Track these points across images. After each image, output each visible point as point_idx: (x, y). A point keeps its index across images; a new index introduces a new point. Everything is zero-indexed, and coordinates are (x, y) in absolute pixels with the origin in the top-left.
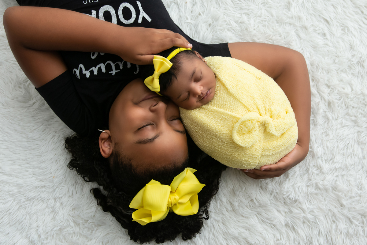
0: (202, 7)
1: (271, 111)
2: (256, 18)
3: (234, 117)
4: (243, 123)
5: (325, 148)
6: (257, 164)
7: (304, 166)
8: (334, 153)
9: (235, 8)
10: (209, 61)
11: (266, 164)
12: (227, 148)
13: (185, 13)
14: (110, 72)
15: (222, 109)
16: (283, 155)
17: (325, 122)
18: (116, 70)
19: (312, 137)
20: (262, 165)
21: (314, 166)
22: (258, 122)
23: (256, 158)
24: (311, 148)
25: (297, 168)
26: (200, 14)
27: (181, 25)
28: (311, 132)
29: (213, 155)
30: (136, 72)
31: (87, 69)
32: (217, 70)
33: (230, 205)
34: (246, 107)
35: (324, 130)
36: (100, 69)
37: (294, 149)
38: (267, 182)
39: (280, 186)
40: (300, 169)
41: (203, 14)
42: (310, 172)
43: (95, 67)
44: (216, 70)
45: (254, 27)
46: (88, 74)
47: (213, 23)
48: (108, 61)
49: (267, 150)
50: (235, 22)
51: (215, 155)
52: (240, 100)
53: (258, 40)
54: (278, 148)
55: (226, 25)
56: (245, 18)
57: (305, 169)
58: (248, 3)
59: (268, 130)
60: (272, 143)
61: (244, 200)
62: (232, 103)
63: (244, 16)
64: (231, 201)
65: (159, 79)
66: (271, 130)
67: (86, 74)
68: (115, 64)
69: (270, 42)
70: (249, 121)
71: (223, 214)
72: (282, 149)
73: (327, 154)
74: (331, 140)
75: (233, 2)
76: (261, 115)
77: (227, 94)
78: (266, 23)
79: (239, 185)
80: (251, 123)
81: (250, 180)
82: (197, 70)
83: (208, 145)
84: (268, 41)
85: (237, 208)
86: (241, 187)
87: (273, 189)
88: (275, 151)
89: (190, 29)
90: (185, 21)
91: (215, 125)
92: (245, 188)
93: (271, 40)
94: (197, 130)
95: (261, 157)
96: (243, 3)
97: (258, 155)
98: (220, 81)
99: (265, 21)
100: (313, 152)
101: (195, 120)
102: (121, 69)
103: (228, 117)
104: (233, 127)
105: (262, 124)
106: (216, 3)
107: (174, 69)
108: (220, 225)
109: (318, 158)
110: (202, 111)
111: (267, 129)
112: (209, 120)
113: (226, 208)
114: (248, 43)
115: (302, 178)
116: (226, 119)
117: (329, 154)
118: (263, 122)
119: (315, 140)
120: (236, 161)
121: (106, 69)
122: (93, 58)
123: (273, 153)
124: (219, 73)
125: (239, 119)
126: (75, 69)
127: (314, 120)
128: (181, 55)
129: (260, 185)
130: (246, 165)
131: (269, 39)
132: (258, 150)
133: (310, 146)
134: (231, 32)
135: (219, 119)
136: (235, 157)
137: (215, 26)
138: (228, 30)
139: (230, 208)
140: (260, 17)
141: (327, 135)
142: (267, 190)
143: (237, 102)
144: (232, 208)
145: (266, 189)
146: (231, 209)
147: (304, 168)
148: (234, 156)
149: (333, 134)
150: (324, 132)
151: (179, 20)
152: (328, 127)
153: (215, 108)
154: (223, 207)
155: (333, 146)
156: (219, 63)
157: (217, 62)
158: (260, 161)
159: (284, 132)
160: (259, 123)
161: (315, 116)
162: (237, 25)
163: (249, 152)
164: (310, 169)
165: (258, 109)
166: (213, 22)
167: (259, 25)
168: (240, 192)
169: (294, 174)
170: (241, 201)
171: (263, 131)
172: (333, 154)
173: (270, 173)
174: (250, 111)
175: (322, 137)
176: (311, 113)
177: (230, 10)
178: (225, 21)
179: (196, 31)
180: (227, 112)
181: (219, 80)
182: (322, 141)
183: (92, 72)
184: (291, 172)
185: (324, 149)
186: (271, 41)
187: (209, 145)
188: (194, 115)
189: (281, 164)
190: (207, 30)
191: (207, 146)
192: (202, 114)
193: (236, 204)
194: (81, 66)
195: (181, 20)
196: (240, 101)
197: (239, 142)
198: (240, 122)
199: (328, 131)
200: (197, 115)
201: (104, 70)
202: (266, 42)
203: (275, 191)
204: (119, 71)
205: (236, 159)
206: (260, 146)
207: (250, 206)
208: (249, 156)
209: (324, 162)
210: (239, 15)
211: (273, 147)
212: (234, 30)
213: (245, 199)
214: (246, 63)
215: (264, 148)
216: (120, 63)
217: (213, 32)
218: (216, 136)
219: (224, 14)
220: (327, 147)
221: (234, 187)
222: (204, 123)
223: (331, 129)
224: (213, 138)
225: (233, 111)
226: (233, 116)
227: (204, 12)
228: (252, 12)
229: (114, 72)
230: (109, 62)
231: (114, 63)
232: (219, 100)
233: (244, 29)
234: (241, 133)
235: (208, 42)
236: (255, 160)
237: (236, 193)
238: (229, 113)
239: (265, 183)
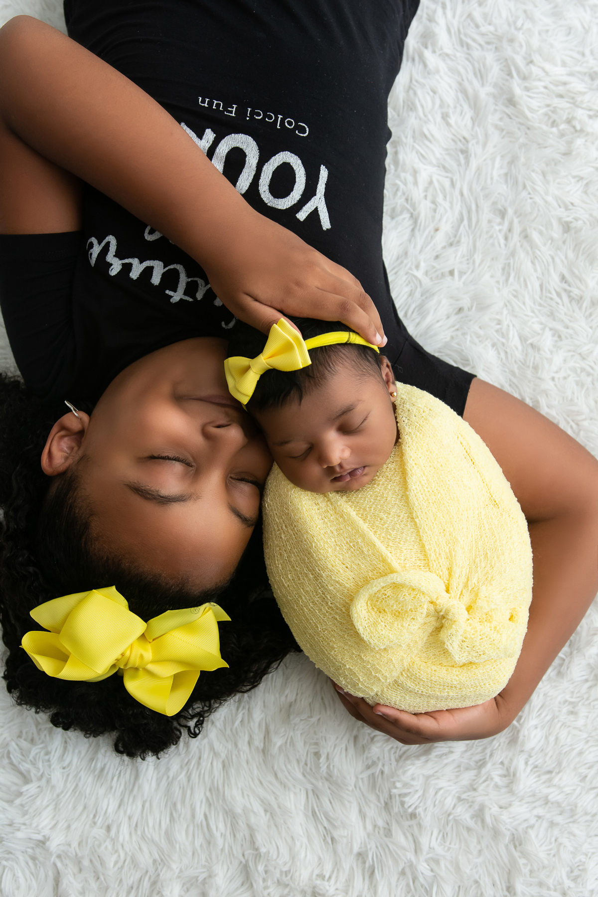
0: (468, 260)
1: (477, 595)
2: (572, 356)
3: (384, 561)
4: (396, 586)
5: (552, 739)
6: (372, 694)
7: (480, 749)
8: (564, 764)
9: (540, 305)
10: (404, 397)
11: (393, 704)
12: (325, 619)
13: (421, 251)
14: (167, 292)
15: (367, 524)
16: (443, 706)
17: (587, 681)
18: (185, 293)
19: (537, 699)
20: (382, 702)
21: (502, 763)
22: (432, 603)
23: (379, 679)
24: (518, 721)
25: (460, 746)
26: (451, 273)
27: (396, 273)
28: (540, 685)
29: (286, 610)
30: (227, 324)
31: (119, 255)
32: (410, 431)
33: (262, 736)
34: (425, 551)
35: (572, 697)
36: (148, 271)
37: (478, 705)
38: (375, 736)
39: (397, 761)
40: (466, 751)
41: (460, 277)
42: (484, 771)
43: (141, 262)
44: (407, 428)
45: (557, 372)
46: (116, 267)
47: (470, 309)
48: (177, 263)
49: (413, 677)
50: (520, 337)
51: (289, 614)
52: (421, 531)
53: (548, 407)
54: (442, 687)
55: (497, 331)
56: (547, 341)
57: (478, 757)
58: (574, 311)
59: (443, 635)
60: (434, 668)
61: (300, 745)
62: (398, 525)
63: (548, 334)
64: (272, 727)
65: (262, 377)
66: (451, 641)
67: (111, 265)
68: (190, 280)
69: (571, 427)
70: (414, 590)
71: (236, 745)
72: (451, 694)
73: (546, 755)
74: (574, 728)
75: (542, 290)
76: (447, 591)
77: (399, 497)
78: (589, 379)
79: (310, 704)
80: (415, 597)
82: (360, 409)
83: (288, 583)
84: (568, 423)
85: (275, 751)
86: (311, 710)
87: (378, 758)
88: (430, 690)
89: (411, 294)
90: (411, 269)
91: (330, 550)
92: (319, 719)
93: (577, 424)
94: (283, 536)
95: (391, 685)
96: (563, 305)
97: (386, 677)
98: (401, 458)
99: (589, 374)
100: (518, 731)
101: (293, 511)
102: (197, 298)
103: (370, 552)
104: (367, 581)
105: (437, 612)
106: (503, 269)
107: (308, 376)
108: (215, 764)
109: (522, 751)
110: (319, 501)
111: (441, 632)
112: (322, 532)
113: (250, 736)
114: (521, 403)
115: (457, 772)
116: (363, 552)
117: (551, 757)
118: (444, 610)
119: (539, 706)
120: (328, 659)
121: (162, 279)
122: (146, 238)
123: (424, 690)
124: (409, 439)
125: (392, 571)
126: (94, 240)
127: (564, 660)
128: (345, 351)
129: (355, 732)
130: (346, 681)
131: (573, 421)
132: (394, 666)
133: (520, 713)
134: (499, 353)
135: (347, 543)
136: (333, 648)
137: (470, 321)
138: (493, 345)
139: (258, 742)
140: (584, 359)
141: (572, 713)
142: (364, 751)
143: (412, 530)
144: (264, 743)
145: (364, 748)
146: (261, 746)
147: (477, 753)
148: (331, 644)
149: (587, 717)
150: (571, 703)
151: (398, 259)
152: (586, 696)
153: (353, 514)
154: (246, 731)
155: (571, 745)
156: (424, 414)
157: (422, 411)
158: (382, 691)
159: (477, 661)
160: (432, 607)
161: (571, 653)
162: (520, 347)
163: (372, 659)
164: (489, 766)
165: (450, 575)
166: (472, 307)
167: (569, 376)
168: (301, 720)
169: (446, 754)
170: (292, 743)
171: (430, 629)
172: (560, 764)
173: (391, 727)
174: (428, 566)
175: (559, 711)
176: (567, 644)
177: (524, 303)
178: (499, 322)
179: (421, 307)
180: (374, 539)
181: (401, 455)
182: (553, 719)
183: (127, 268)
184: (441, 747)
185: (547, 738)
186: (574, 426)
187: (288, 585)
188: (296, 501)
189: (427, 724)
190: (448, 317)
191: (284, 585)
192: (316, 507)
193: (278, 741)
194: (112, 240)
195: (402, 262)
196: (418, 532)
197: (359, 623)
198: (389, 579)
199: (580, 704)
200: (304, 503)
201: (156, 280)
202: (562, 425)
203: (380, 766)
204: (191, 300)
205: (332, 653)
206: (402, 660)
207: (306, 764)
208: (364, 667)
209: (529, 768)
210: (537, 327)
211: (433, 678)
212: (506, 352)
213: (305, 743)
214: (487, 449)
215: (411, 670)
216: (203, 284)
217: (457, 330)
218: (317, 577)
219: (506, 306)
220: (557, 739)
221: (296, 700)
222: (307, 532)
223: (590, 704)
224: (307, 576)
225: (391, 544)
226: (382, 556)
227: (465, 273)
228: (572, 338)
229: (177, 296)
230: (179, 267)
231: (188, 276)
232: (372, 500)
233: (531, 365)
234: (378, 605)
235: (431, 347)
236: (373, 684)
237: (292, 717)
238: (378, 543)
239: (369, 734)
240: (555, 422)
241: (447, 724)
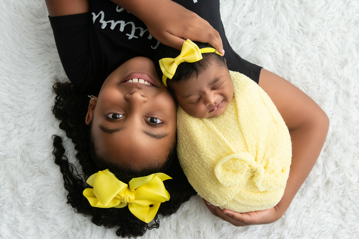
0: (258, 17)
1: (268, 162)
2: (305, 58)
3: (229, 148)
4: (234, 159)
5: (299, 222)
6: (223, 205)
7: (268, 228)
8: (305, 233)
9: (290, 36)
10: (234, 77)
11: (232, 209)
12: (203, 173)
13: (237, 15)
14: (127, 34)
15: (221, 133)
16: (253, 210)
17: (313, 197)
18: (135, 35)
19: (292, 206)
20: (227, 208)
21: (278, 233)
22: (249, 166)
23: (226, 199)
24: (285, 216)
25: (260, 227)
26: (251, 23)
27: (227, 24)
28: (294, 200)
30: (153, 47)
31: (105, 19)
32: (238, 91)
33: (175, 225)
34: (246, 144)
35: (307, 205)
36: (118, 26)
37: (268, 209)
38: (224, 223)
39: (233, 234)
40: (262, 229)
41: (255, 25)
42: (270, 237)
43: (115, 22)
44: (237, 90)
45: (298, 65)
46: (104, 25)
47: (260, 39)
48: (131, 21)
49: (241, 198)
50: (282, 51)
52: (244, 135)
53: (295, 81)
54: (253, 201)
55: (272, 48)
56: (293, 52)
57: (267, 231)
58: (305, 39)
59: (255, 179)
60: (250, 193)
61: (192, 228)
62: (234, 133)
63: (294, 49)
64: (179, 221)
66: (258, 182)
67: (102, 24)
68: (137, 28)
69: (305, 89)
70: (242, 161)
71: (164, 229)
72: (257, 204)
73: (297, 229)
74: (309, 218)
75: (291, 29)
76: (256, 160)
77: (235, 120)
78: (312, 68)
79: (195, 211)
80: (242, 164)
81: (209, 212)
83: (187, 158)
84: (303, 87)
85: (181, 231)
86: (196, 213)
87: (225, 233)
88: (248, 203)
89: (234, 33)
90: (233, 22)
91: (205, 144)
92: (199, 217)
93: (307, 88)
94: (184, 139)
95: (231, 201)
96: (300, 36)
97: (229, 198)
98: (235, 103)
99: (312, 66)
100: (285, 220)
101: (188, 127)
102: (140, 36)
103: (223, 145)
104: (221, 158)
105: (252, 170)
106: (274, 21)
108: (156, 237)
109: (287, 228)
111: (254, 178)
112: (201, 136)
113: (170, 225)
114: (283, 79)
115: (259, 237)
116: (219, 145)
117: (299, 230)
118: (255, 169)
119: (293, 209)
120: (204, 190)
121: (124, 29)
122: (117, 11)
123: (246, 203)
124: (238, 94)
125: (232, 153)
126: (93, 14)
127: (303, 189)
129: (215, 222)
130: (211, 199)
131: (305, 86)
132: (233, 193)
133: (285, 212)
134: (273, 58)
135: (212, 141)
136: (206, 186)
137: (260, 44)
138: (270, 54)
139: (174, 228)
140: (310, 59)
141: (307, 211)
142: (219, 230)
143: (240, 135)
144: (176, 228)
145: (219, 229)
146: (175, 229)
147: (268, 230)
148: (206, 184)
149: (314, 213)
150: (307, 207)
151: (228, 18)
152: (313, 204)
153: (215, 128)
154: (169, 223)
155: (307, 225)
156: (244, 84)
157: (243, 83)
158: (227, 204)
159: (269, 190)
160: (249, 168)
161: (307, 186)
162: (282, 55)
163: (223, 190)
164: (272, 235)
165: (257, 153)
166: (260, 38)
167: (303, 67)
168: (192, 218)
169: (254, 230)
170: (188, 227)
171: (248, 177)
172: (303, 233)
174: (248, 150)
175: (302, 211)
176: (305, 182)
177: (283, 36)
178: (272, 44)
179: (238, 39)
180: (224, 139)
181: (235, 102)
182: (299, 214)
183: (109, 25)
184: (252, 227)
185: (297, 222)
186: (306, 88)
187: (187, 159)
188: (190, 123)
189: (246, 217)
190: (250, 43)
192: (199, 126)
193: (182, 227)
194: (102, 13)
195: (229, 19)
196: (243, 135)
197: (218, 176)
198: (232, 156)
199: (311, 207)
201: (122, 29)
202: (301, 88)
203: (226, 236)
204: (137, 37)
205: (206, 188)
206: (236, 191)
207: (194, 236)
208: (220, 194)
209: (290, 235)
210: (289, 46)
211: (249, 198)
212: (276, 57)
213: (194, 227)
214: (270, 99)
215: (240, 195)
216: (143, 30)
217: (254, 48)
218: (199, 156)
219: (275, 37)
220: (301, 222)
221: (189, 209)
222: (195, 136)
223: (315, 207)
224: (195, 156)
225: (231, 141)
226: (228, 146)
227: (257, 23)
228: (304, 50)
229: (131, 36)
230: (132, 23)
231: (136, 27)
232: (223, 122)
233: (287, 63)
234: (226, 168)
235: (243, 56)
236: (224, 200)
237: (188, 217)
238: (226, 141)
239: (221, 223)
240: (298, 87)
241: (255, 217)
